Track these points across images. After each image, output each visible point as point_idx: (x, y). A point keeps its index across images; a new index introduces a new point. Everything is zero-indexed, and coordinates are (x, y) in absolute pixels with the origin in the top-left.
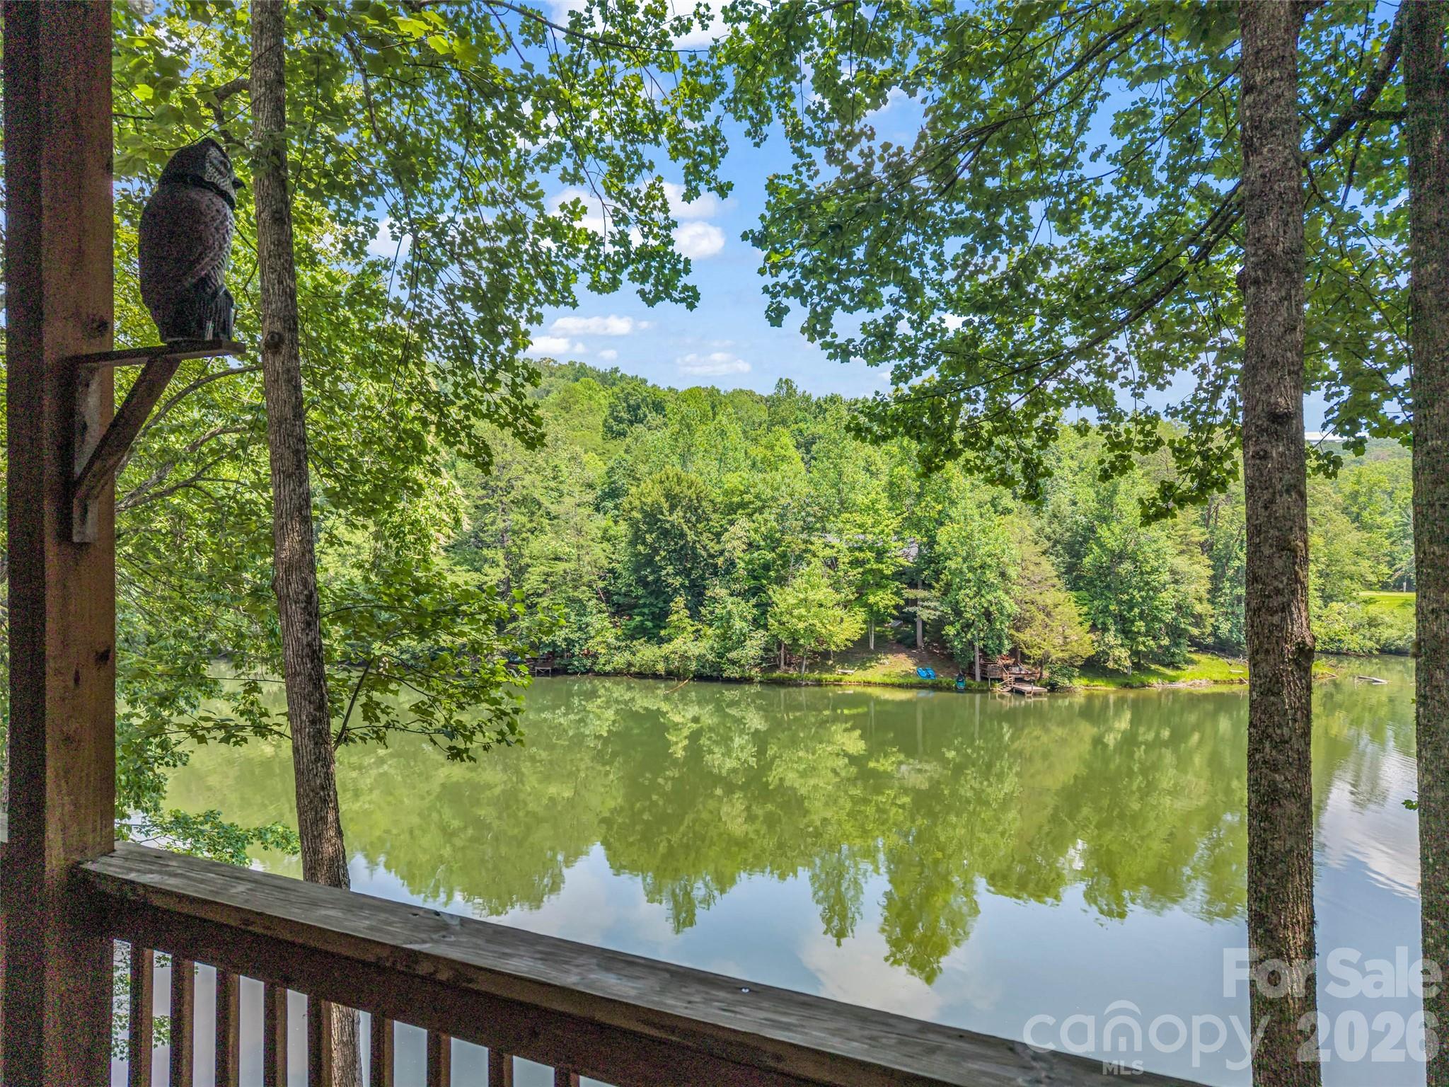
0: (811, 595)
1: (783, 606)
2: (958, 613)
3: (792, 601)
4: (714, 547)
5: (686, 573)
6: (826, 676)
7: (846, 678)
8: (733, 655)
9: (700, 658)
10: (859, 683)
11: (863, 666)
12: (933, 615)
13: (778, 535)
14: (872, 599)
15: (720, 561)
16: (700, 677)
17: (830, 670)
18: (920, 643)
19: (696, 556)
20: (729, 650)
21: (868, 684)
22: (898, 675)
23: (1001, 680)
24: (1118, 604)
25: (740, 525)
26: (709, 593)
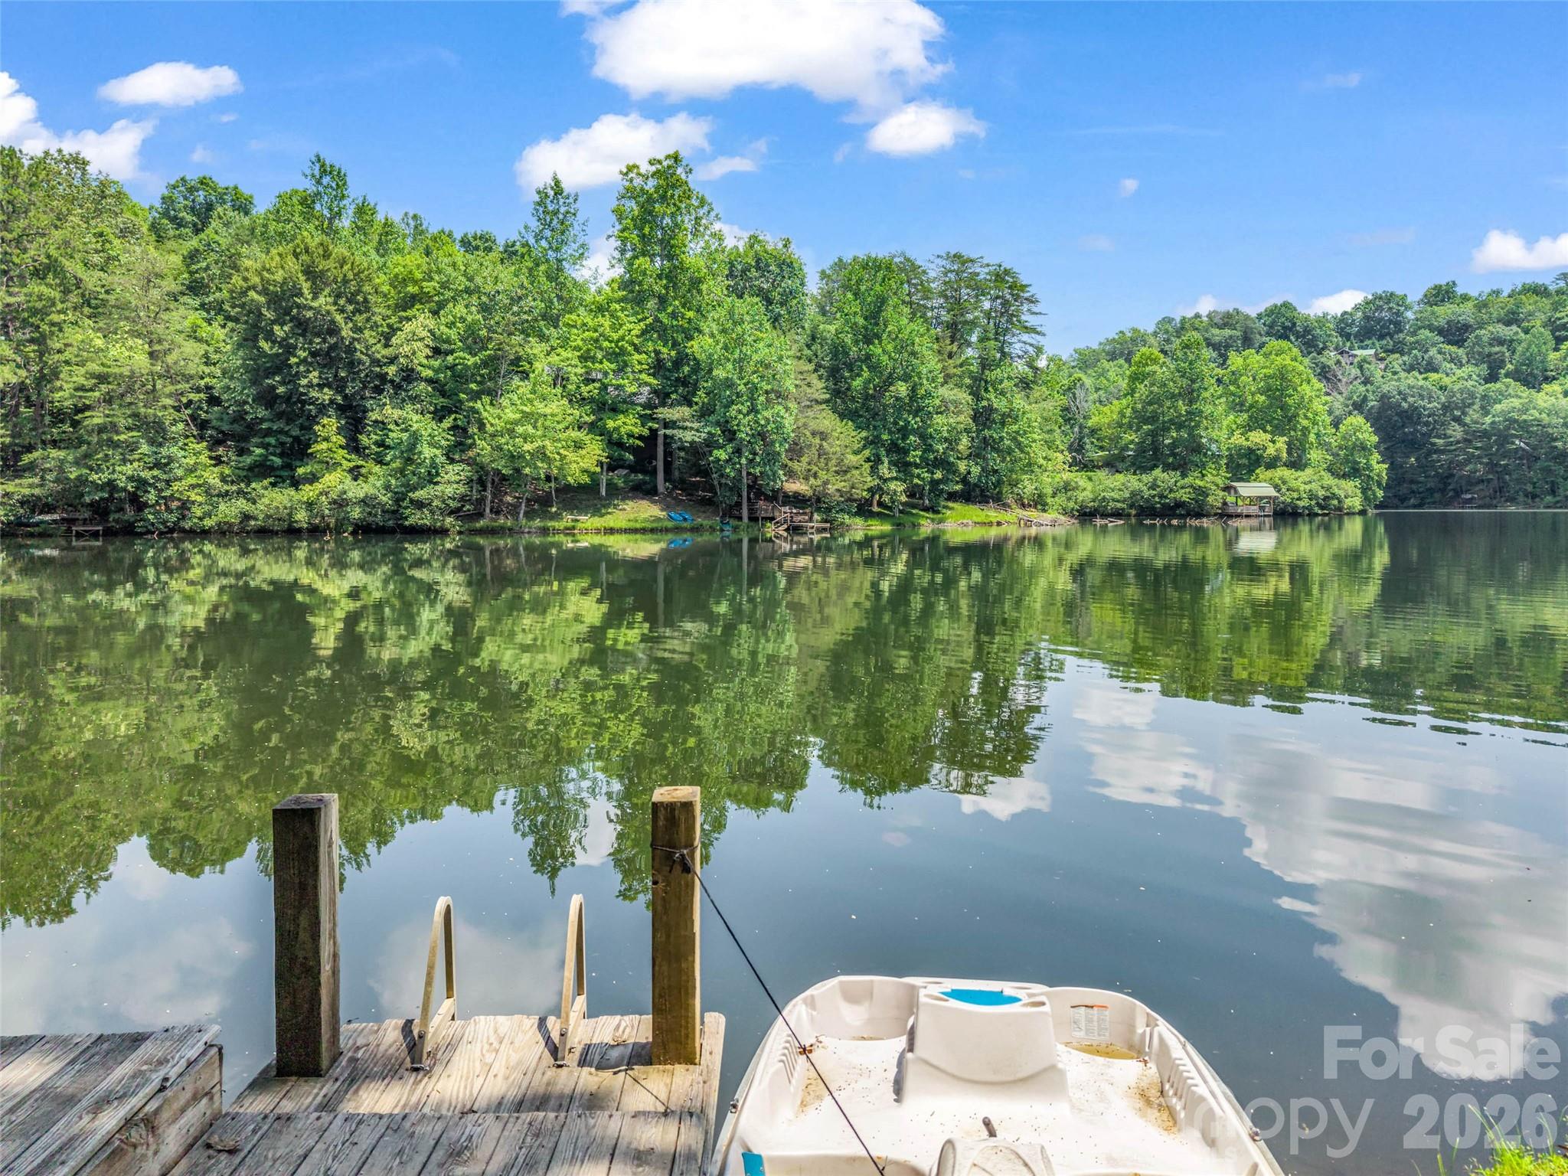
0: (540, 407)
1: (500, 425)
2: (730, 435)
3: (511, 415)
4: (381, 352)
5: (339, 386)
6: (550, 524)
7: (579, 525)
8: (420, 494)
9: (364, 502)
10: (598, 531)
11: (597, 512)
12: (699, 438)
13: (483, 333)
14: (611, 424)
15: (392, 370)
16: (366, 531)
17: (556, 517)
18: (661, 488)
19: (352, 364)
20: (414, 489)
21: (611, 531)
22: (645, 520)
23: (772, 519)
24: (890, 433)
25: (421, 323)
26: (374, 416)
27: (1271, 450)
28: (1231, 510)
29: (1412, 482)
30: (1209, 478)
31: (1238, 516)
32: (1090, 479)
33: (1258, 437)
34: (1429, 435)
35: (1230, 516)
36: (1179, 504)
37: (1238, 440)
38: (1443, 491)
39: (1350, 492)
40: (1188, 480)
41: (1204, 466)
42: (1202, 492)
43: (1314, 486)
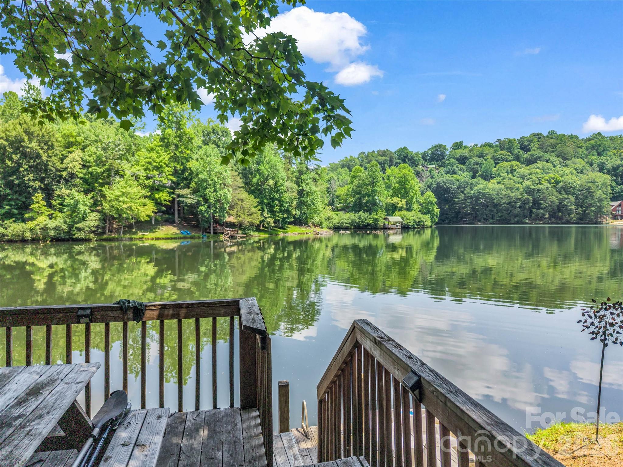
0: (129, 190)
1: (113, 197)
2: (206, 201)
3: (118, 193)
4: (60, 166)
5: (42, 180)
6: (133, 236)
7: (145, 237)
8: (79, 225)
9: (55, 229)
10: (153, 239)
11: (152, 231)
12: (194, 201)
13: (104, 159)
14: (157, 196)
15: (64, 174)
16: (56, 240)
17: (135, 233)
18: (176, 221)
19: (46, 170)
20: (77, 223)
21: (158, 239)
22: (172, 234)
23: (223, 233)
24: (267, 199)
25: (77, 154)
26: (57, 193)
27: (400, 205)
28: (386, 227)
29: (447, 214)
30: (379, 215)
31: (389, 229)
32: (337, 215)
33: (396, 200)
34: (452, 198)
35: (386, 229)
36: (369, 224)
37: (389, 200)
38: (457, 217)
39: (427, 220)
40: (372, 216)
41: (377, 211)
42: (376, 220)
43: (415, 218)
